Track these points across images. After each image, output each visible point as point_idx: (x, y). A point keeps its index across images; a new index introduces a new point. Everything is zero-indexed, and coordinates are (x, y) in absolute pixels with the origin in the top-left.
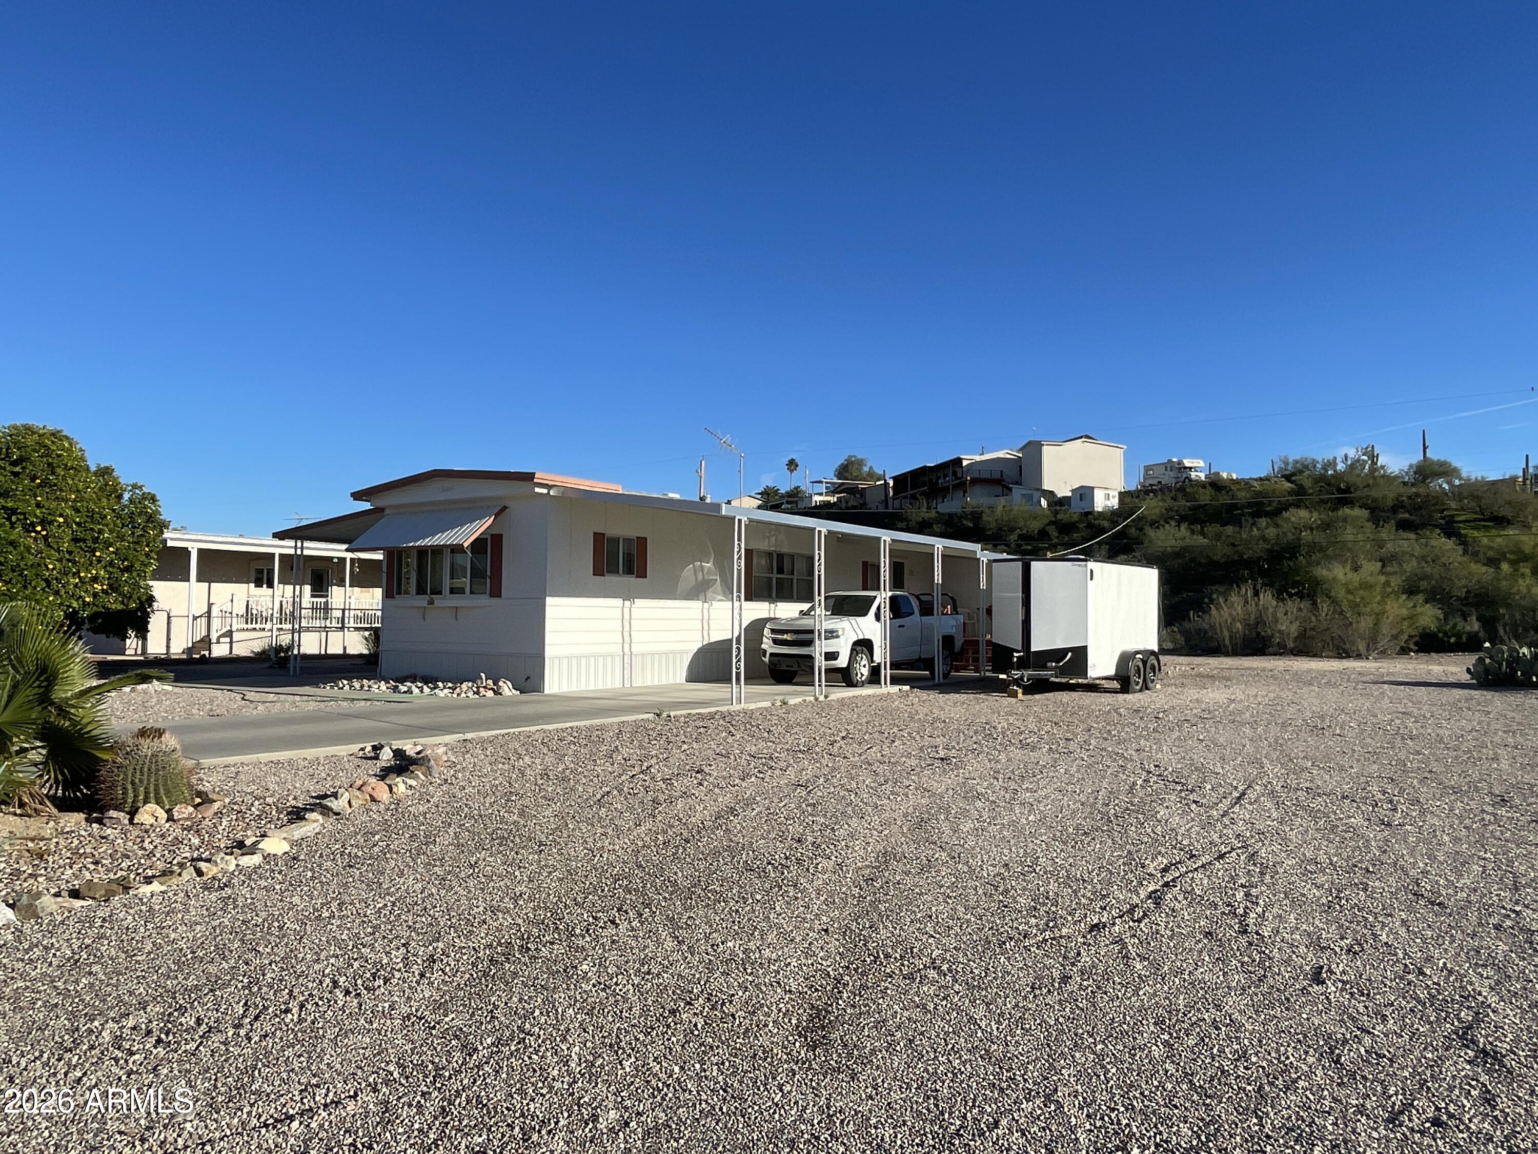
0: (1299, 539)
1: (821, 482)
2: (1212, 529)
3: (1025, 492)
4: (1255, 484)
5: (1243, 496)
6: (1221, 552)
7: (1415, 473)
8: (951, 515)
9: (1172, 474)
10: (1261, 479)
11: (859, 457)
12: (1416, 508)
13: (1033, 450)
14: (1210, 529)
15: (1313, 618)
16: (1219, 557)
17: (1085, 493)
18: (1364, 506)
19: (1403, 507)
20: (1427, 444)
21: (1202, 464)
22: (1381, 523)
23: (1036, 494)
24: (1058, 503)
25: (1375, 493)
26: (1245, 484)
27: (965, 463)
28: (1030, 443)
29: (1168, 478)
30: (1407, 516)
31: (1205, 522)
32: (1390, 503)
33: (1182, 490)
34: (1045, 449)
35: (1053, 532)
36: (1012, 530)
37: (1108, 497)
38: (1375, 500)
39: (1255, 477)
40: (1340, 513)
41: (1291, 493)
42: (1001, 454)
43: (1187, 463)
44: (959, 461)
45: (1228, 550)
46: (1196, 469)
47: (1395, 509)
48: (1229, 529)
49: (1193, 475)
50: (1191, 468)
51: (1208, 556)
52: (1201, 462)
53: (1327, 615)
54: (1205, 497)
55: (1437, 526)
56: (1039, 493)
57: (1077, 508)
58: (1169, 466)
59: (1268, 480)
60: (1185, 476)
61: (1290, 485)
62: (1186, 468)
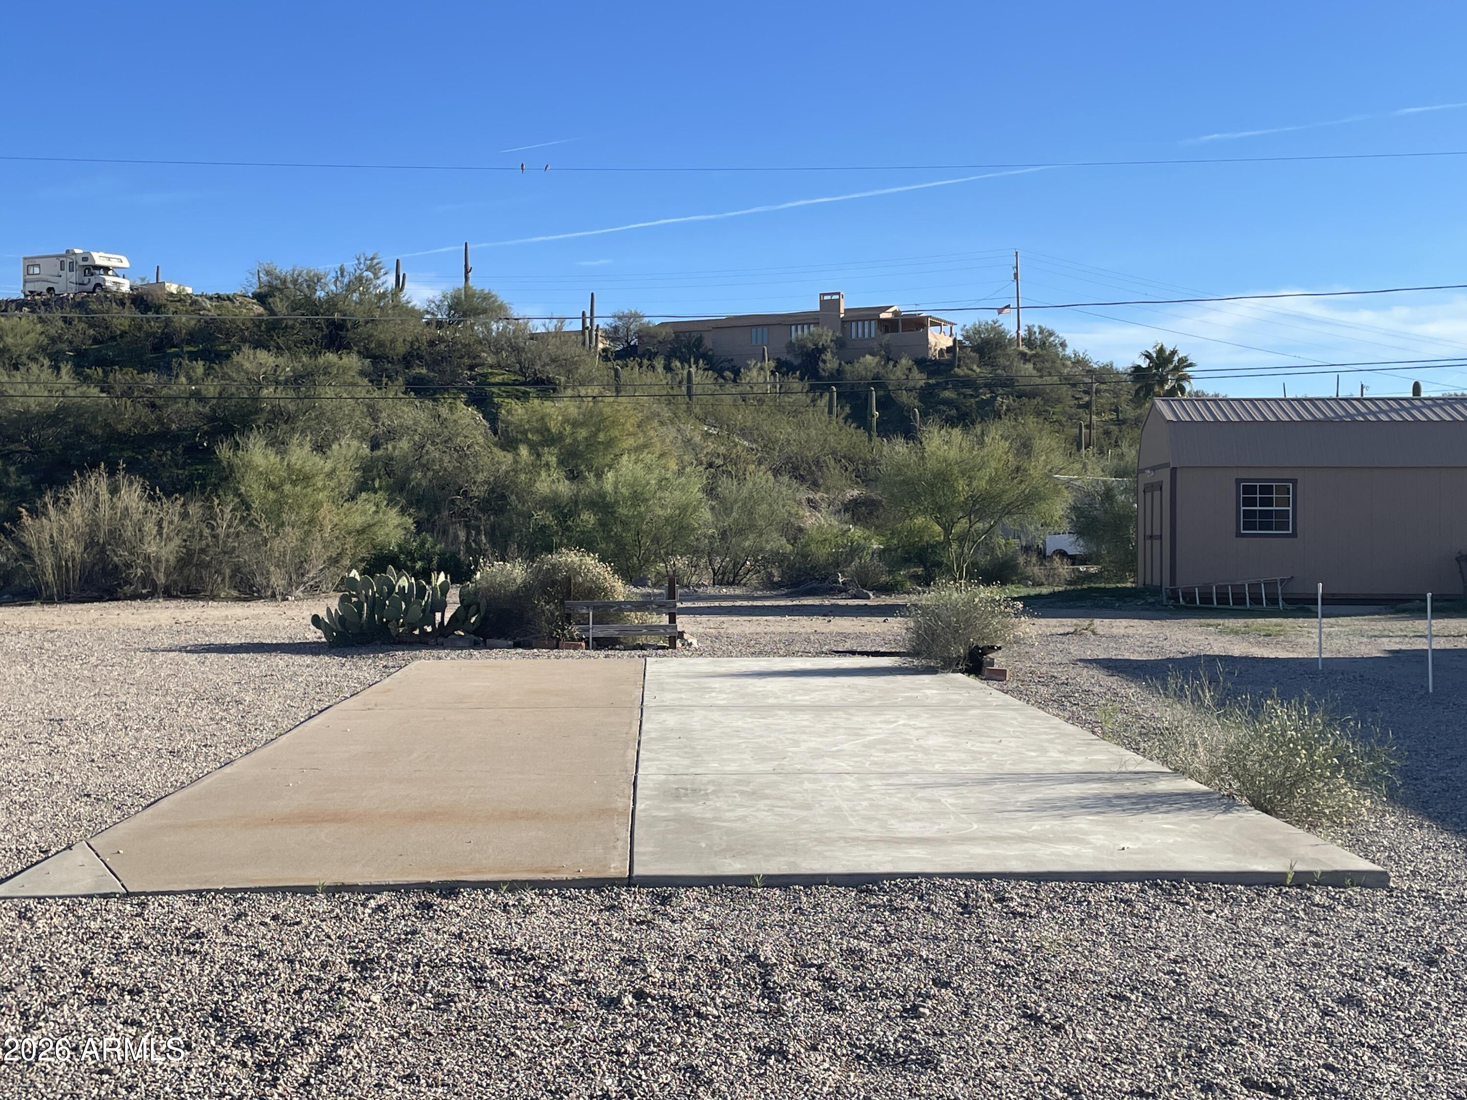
0: (256, 399)
2: (121, 377)
4: (208, 304)
5: (184, 321)
7: (450, 307)
9: (73, 276)
12: (436, 362)
14: (119, 376)
15: (207, 532)
16: (128, 424)
18: (365, 354)
19: (420, 357)
20: (470, 266)
21: (126, 264)
22: (385, 380)
25: (383, 333)
26: (193, 303)
29: (66, 284)
30: (424, 371)
31: (113, 363)
32: (401, 349)
38: (381, 344)
39: (210, 294)
40: (321, 360)
41: (257, 322)
43: (99, 259)
45: (145, 414)
46: (117, 272)
47: (408, 360)
48: (151, 378)
49: (109, 280)
50: (106, 269)
51: (108, 425)
52: (124, 259)
53: (229, 526)
54: (120, 321)
55: (463, 390)
58: (67, 261)
59: (229, 298)
60: (94, 281)
61: (261, 310)
62: (96, 267)
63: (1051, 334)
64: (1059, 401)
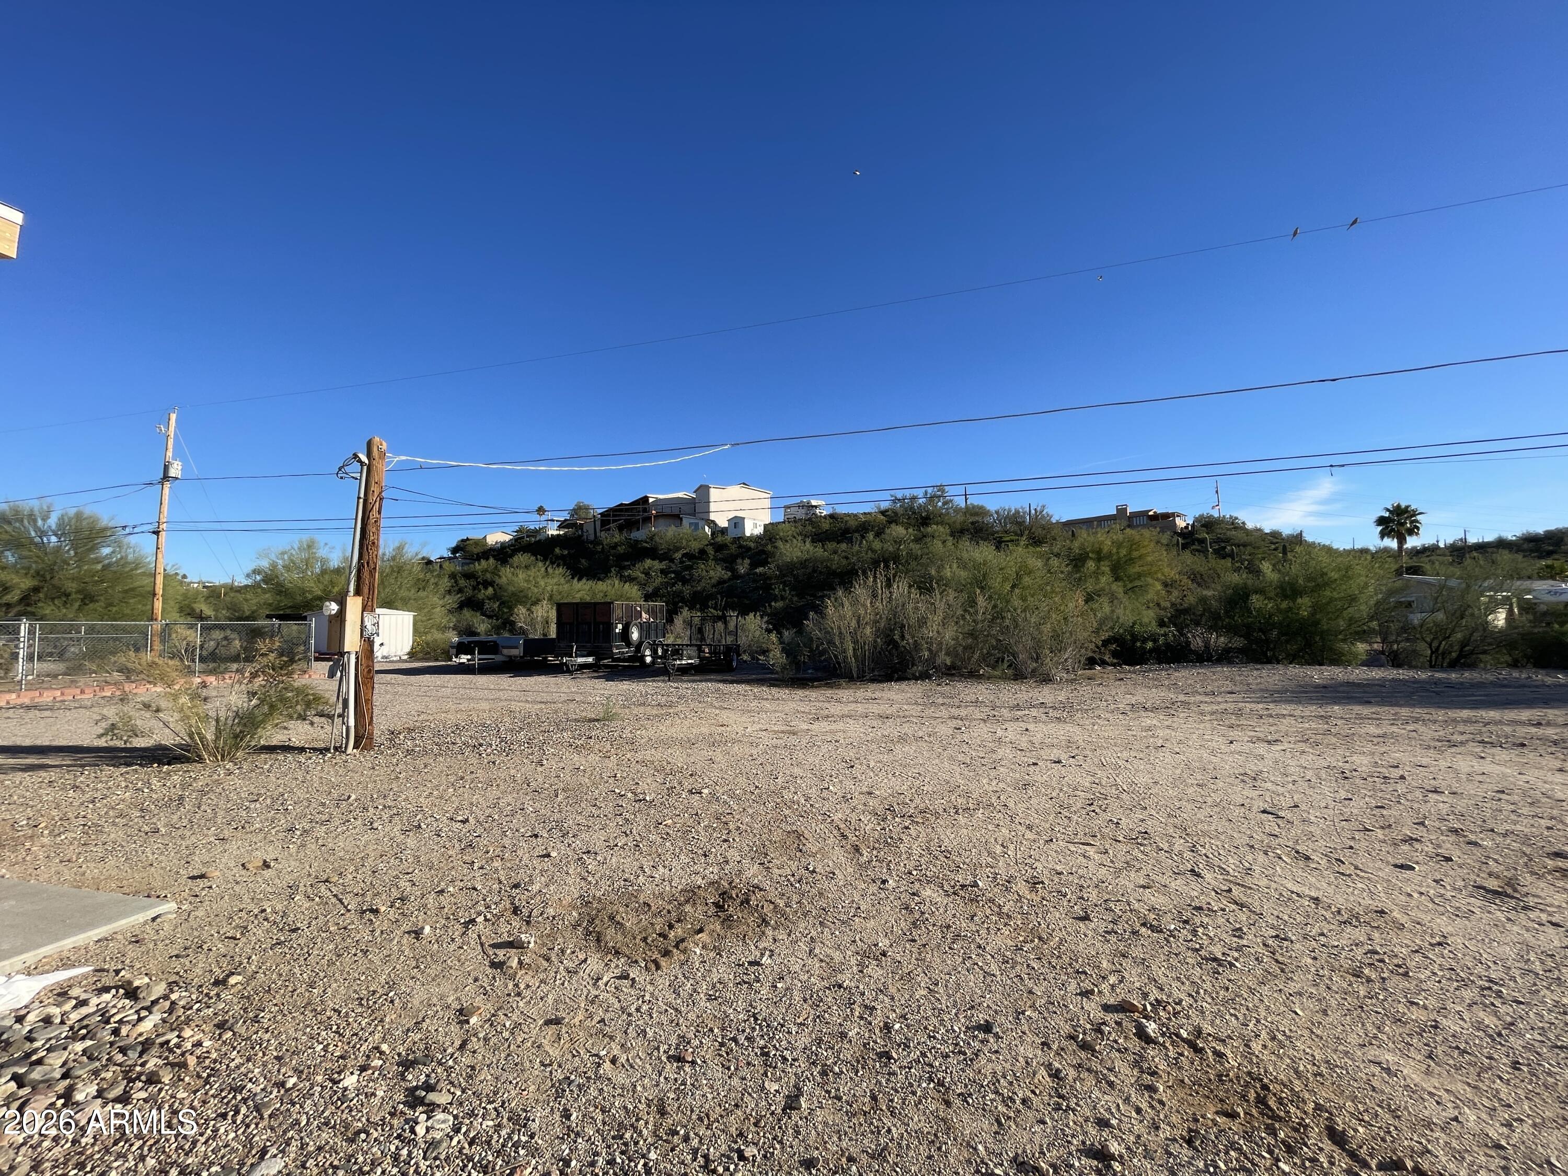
1: (553, 520)
2: (831, 546)
3: (692, 521)
5: (853, 524)
6: (837, 562)
8: (637, 541)
9: (804, 511)
10: (865, 513)
11: (586, 503)
13: (703, 491)
17: (737, 522)
21: (824, 504)
23: (701, 523)
24: (718, 531)
27: (651, 500)
28: (701, 486)
29: (801, 514)
31: (826, 540)
33: (810, 520)
34: (712, 490)
35: (710, 551)
36: (677, 549)
37: (755, 526)
42: (680, 495)
43: (814, 503)
44: (645, 499)
45: (844, 562)
46: (821, 507)
48: (844, 546)
49: (819, 511)
50: (816, 507)
52: (823, 502)
54: (826, 526)
56: (704, 522)
57: (732, 534)
58: (801, 506)
60: (812, 511)
62: (813, 506)
63: (1236, 518)
64: (1259, 548)
